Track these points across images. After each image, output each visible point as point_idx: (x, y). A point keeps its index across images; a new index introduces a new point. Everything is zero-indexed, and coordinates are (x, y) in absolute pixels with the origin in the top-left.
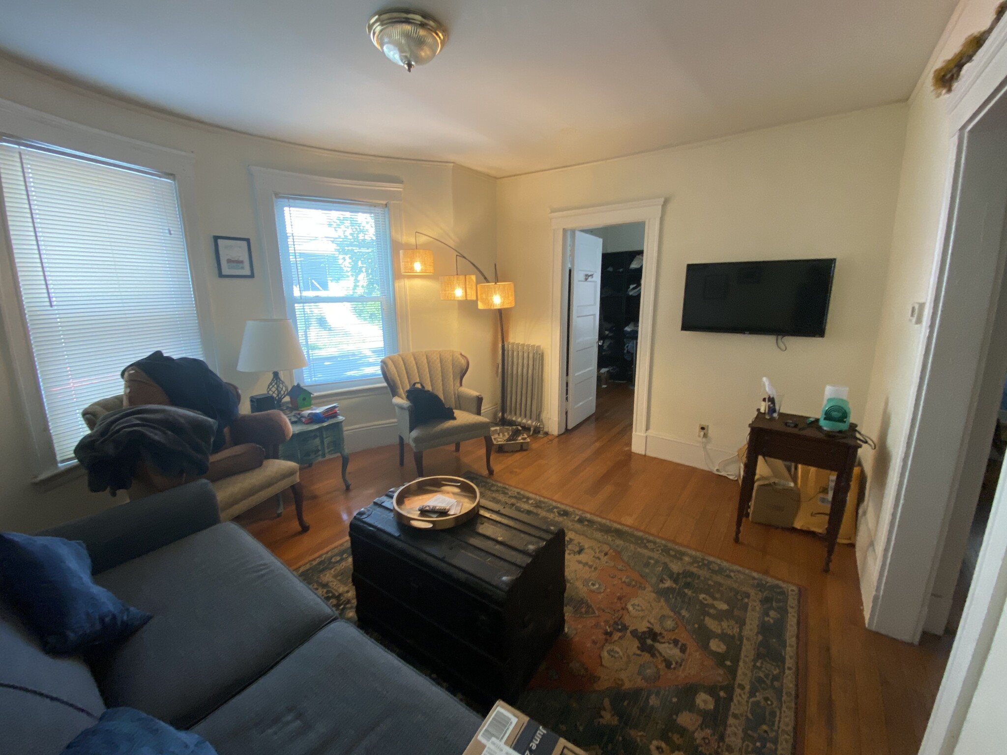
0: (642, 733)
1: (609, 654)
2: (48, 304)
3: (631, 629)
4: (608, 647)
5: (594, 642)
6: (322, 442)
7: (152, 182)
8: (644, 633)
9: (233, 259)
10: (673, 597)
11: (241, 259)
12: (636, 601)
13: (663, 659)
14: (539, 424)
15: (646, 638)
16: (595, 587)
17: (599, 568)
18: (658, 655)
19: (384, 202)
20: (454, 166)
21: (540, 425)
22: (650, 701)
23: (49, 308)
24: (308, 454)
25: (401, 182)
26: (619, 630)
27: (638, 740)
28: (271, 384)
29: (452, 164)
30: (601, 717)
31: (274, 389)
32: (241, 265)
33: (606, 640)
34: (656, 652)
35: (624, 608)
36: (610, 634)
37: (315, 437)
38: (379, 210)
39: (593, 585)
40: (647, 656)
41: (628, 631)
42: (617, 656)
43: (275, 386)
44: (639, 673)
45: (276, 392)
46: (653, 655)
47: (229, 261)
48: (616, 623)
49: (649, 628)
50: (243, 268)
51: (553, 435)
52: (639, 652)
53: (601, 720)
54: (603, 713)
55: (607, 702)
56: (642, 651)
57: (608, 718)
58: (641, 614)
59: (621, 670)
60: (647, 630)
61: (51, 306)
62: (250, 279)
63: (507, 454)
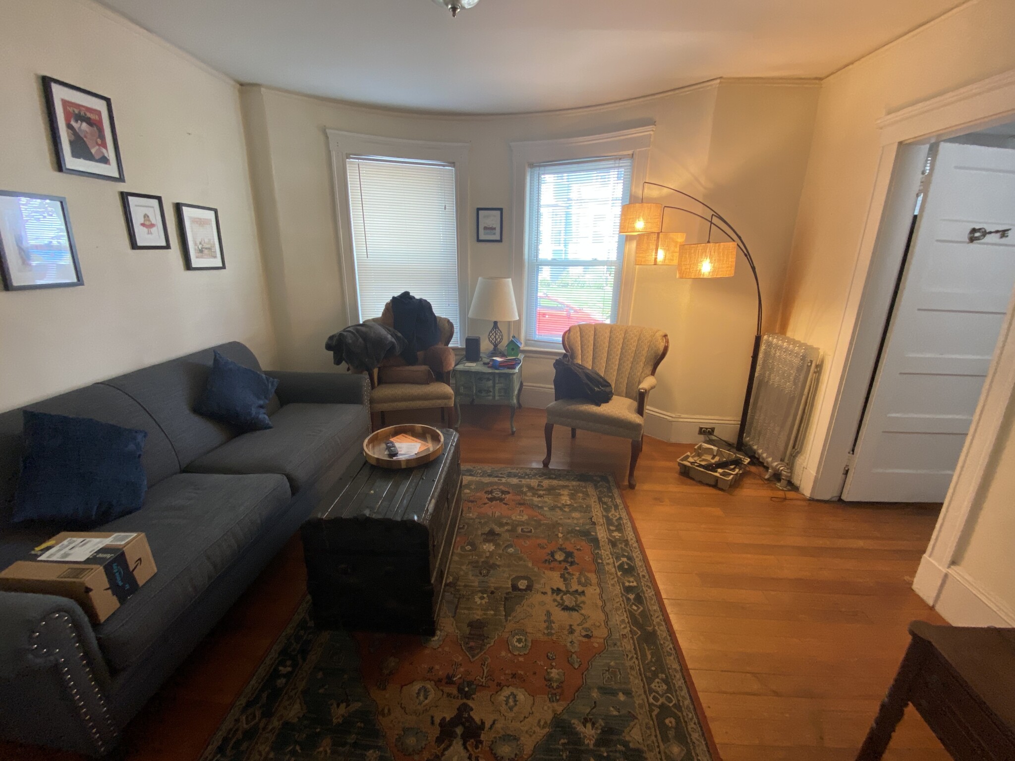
0: (329, 751)
1: (419, 690)
2: (366, 256)
3: (470, 703)
4: (429, 685)
5: (431, 670)
6: (494, 387)
7: (438, 171)
8: (470, 719)
9: (488, 227)
10: (563, 744)
11: (494, 226)
12: (521, 696)
13: (439, 754)
14: (781, 468)
15: (463, 724)
16: (517, 644)
17: (554, 638)
18: (443, 746)
19: (630, 152)
20: (720, 83)
21: (782, 470)
22: (371, 751)
23: (366, 259)
24: (480, 391)
25: (653, 123)
26: (460, 690)
27: (321, 749)
28: (491, 332)
29: (718, 81)
30: (338, 705)
31: (493, 337)
32: (494, 231)
33: (440, 680)
34: (446, 742)
35: (500, 686)
36: (449, 680)
37: (488, 379)
38: (626, 163)
39: (519, 641)
40: (436, 731)
41: (465, 701)
42: (421, 698)
43: (494, 334)
44: (405, 730)
45: (494, 339)
46: (439, 740)
47: (485, 228)
48: (470, 684)
49: (483, 723)
50: (494, 234)
51: (803, 495)
52: (437, 721)
53: (335, 706)
54: (343, 705)
55: (356, 706)
56: (440, 725)
57: (339, 712)
58: (504, 708)
59: (404, 708)
60: (479, 723)
61: (367, 257)
62: (500, 244)
63: (691, 481)
